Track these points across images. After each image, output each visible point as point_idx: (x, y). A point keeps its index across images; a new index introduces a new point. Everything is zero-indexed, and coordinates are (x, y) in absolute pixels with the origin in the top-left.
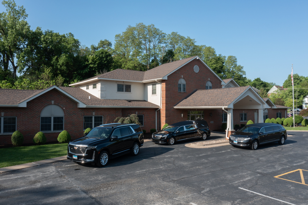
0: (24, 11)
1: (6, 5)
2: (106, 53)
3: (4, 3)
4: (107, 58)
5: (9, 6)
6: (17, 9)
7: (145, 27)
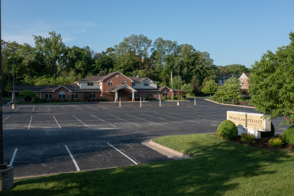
0: (60, 37)
1: (51, 35)
2: (108, 57)
3: (50, 33)
4: (108, 61)
5: (52, 35)
6: (57, 36)
7: (136, 37)
